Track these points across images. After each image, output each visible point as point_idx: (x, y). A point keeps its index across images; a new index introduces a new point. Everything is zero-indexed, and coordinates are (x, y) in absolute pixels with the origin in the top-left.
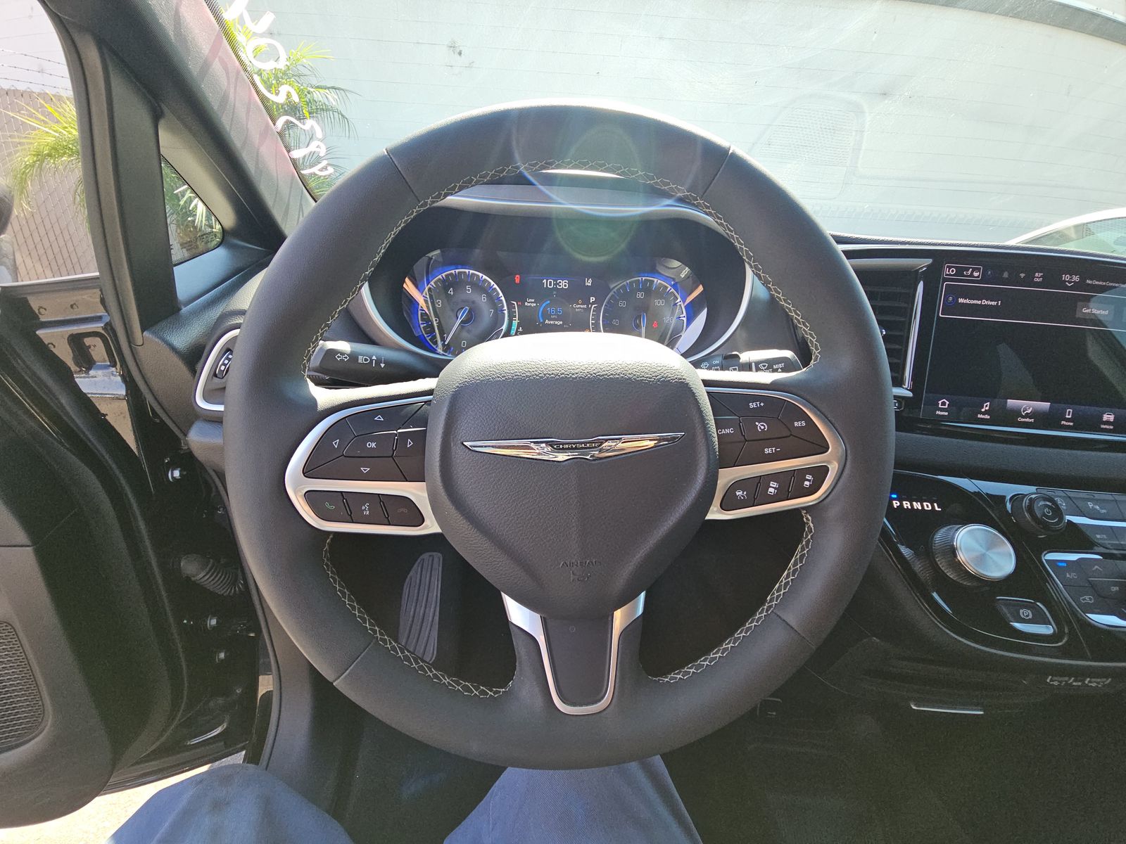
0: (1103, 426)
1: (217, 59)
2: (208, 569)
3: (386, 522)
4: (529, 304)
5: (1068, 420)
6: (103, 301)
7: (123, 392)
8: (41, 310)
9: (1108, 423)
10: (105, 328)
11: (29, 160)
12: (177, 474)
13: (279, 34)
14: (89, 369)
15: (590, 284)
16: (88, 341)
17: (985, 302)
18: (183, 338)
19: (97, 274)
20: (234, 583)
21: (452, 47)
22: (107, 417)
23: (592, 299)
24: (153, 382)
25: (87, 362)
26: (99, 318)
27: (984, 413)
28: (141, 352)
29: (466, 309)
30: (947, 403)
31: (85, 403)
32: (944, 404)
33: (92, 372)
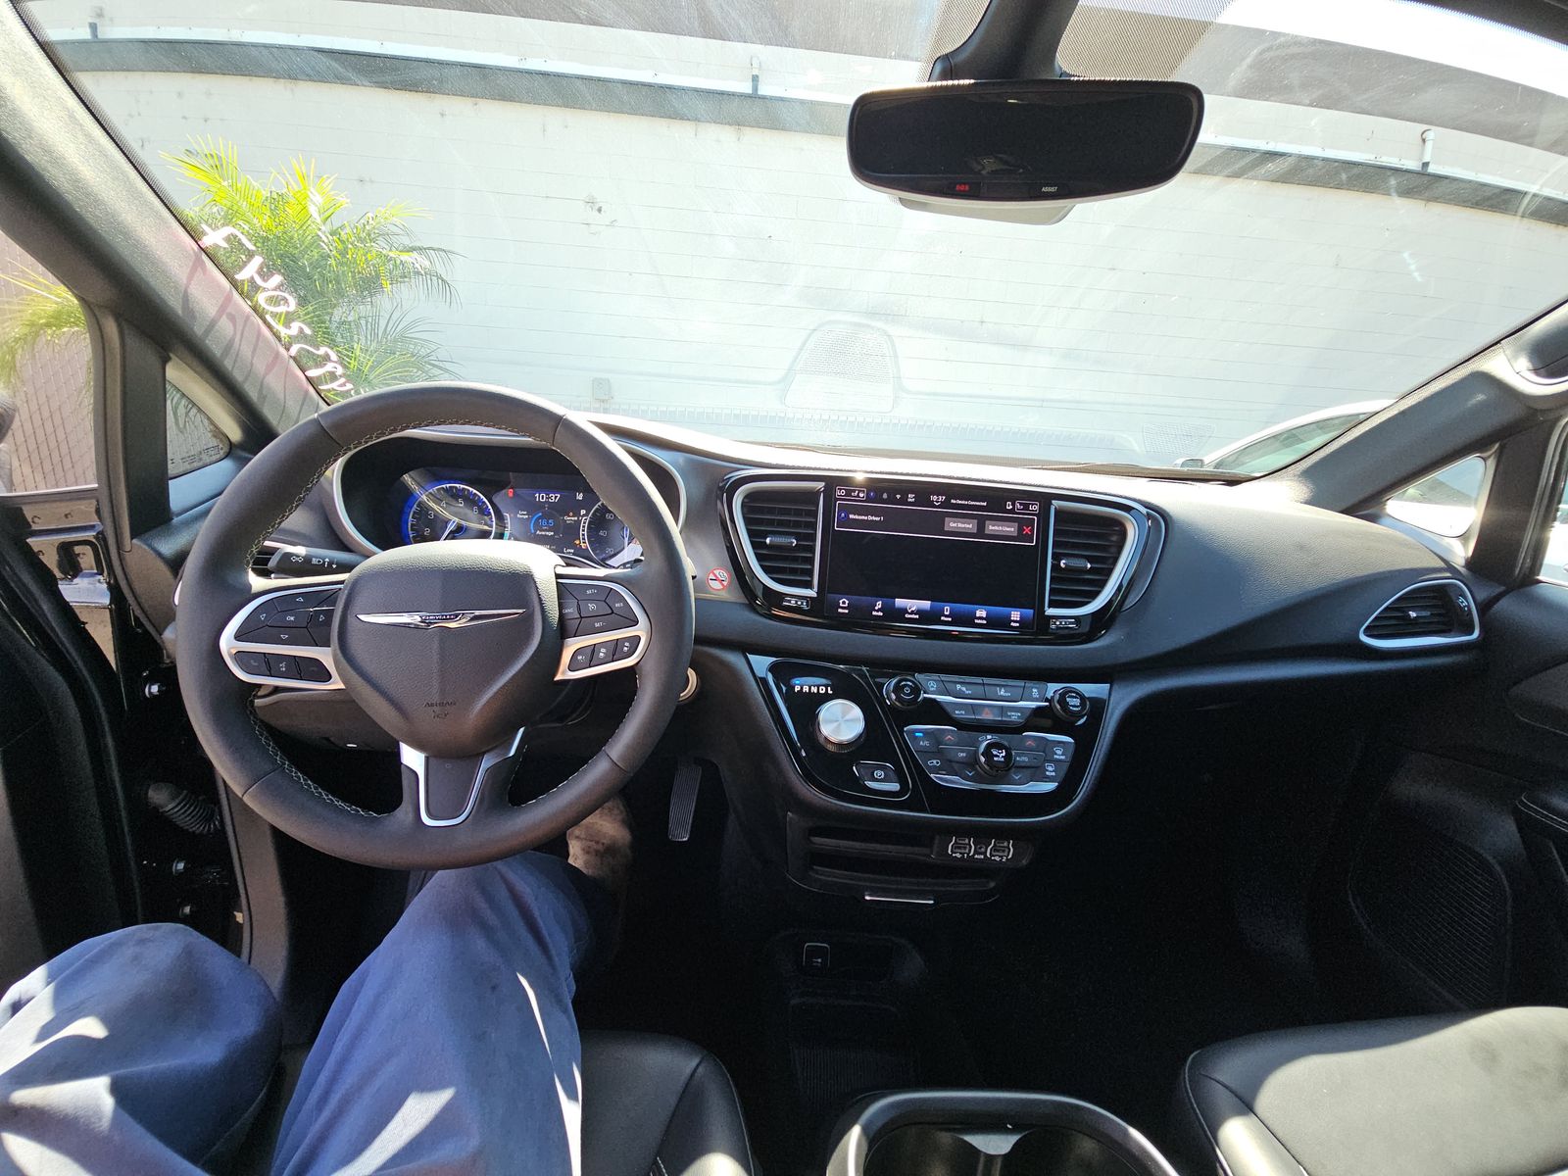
0: (976, 621)
1: (224, 317)
2: (177, 801)
3: (298, 677)
4: (521, 516)
5: (946, 616)
6: (98, 511)
7: (107, 601)
8: (36, 520)
9: (981, 618)
10: (96, 537)
11: (18, 331)
12: (155, 689)
13: (372, 181)
14: (75, 576)
15: (581, 498)
16: (77, 549)
17: (870, 518)
18: (168, 547)
19: (96, 485)
20: (209, 819)
21: (591, 202)
22: (87, 626)
23: (583, 512)
24: (136, 586)
25: (72, 568)
26: (92, 527)
27: (877, 611)
28: (128, 557)
30: (847, 602)
31: (66, 610)
32: (844, 603)
33: (76, 581)
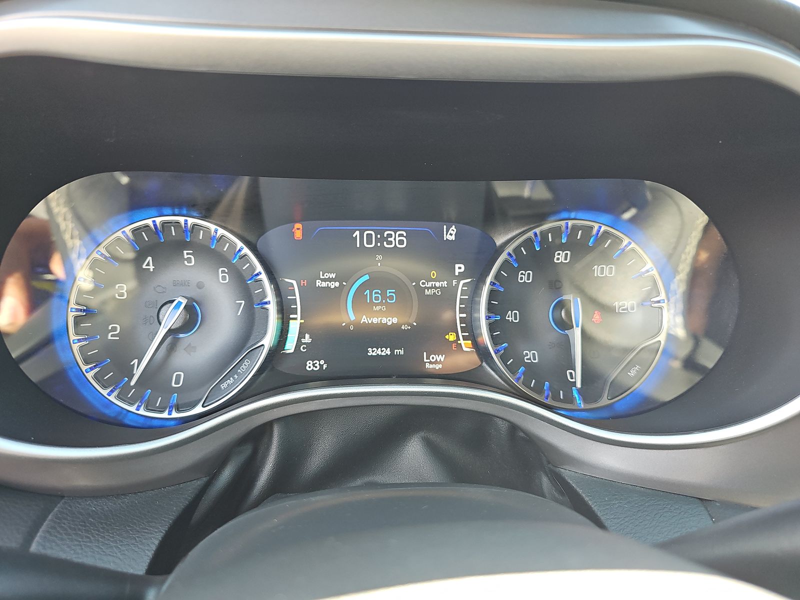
4: (324, 284)
15: (453, 238)
23: (459, 268)
29: (180, 303)
